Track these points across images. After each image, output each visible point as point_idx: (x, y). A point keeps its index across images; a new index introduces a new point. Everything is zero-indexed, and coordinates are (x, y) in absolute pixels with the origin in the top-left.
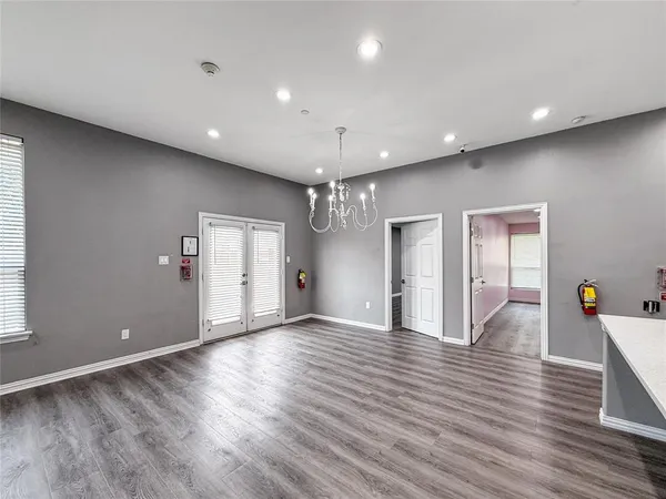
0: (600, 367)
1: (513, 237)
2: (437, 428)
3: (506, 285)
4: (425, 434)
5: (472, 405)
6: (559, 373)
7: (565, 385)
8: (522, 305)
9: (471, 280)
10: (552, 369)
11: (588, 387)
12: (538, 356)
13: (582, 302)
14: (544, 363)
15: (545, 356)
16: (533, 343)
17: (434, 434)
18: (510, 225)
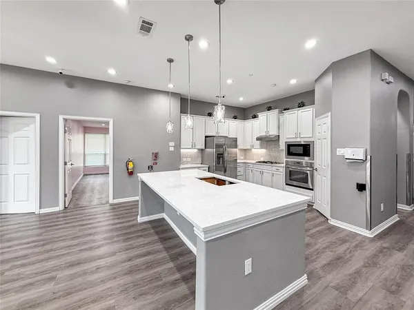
0: (137, 198)
1: (86, 135)
2: (53, 274)
3: (82, 165)
4: (44, 284)
5: (76, 245)
6: (119, 207)
7: (122, 212)
8: (92, 176)
9: (65, 164)
10: (115, 206)
11: (132, 209)
12: (107, 202)
13: (128, 169)
14: (111, 205)
15: (111, 201)
16: (103, 196)
17: (52, 279)
18: (85, 127)
